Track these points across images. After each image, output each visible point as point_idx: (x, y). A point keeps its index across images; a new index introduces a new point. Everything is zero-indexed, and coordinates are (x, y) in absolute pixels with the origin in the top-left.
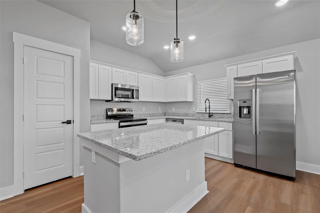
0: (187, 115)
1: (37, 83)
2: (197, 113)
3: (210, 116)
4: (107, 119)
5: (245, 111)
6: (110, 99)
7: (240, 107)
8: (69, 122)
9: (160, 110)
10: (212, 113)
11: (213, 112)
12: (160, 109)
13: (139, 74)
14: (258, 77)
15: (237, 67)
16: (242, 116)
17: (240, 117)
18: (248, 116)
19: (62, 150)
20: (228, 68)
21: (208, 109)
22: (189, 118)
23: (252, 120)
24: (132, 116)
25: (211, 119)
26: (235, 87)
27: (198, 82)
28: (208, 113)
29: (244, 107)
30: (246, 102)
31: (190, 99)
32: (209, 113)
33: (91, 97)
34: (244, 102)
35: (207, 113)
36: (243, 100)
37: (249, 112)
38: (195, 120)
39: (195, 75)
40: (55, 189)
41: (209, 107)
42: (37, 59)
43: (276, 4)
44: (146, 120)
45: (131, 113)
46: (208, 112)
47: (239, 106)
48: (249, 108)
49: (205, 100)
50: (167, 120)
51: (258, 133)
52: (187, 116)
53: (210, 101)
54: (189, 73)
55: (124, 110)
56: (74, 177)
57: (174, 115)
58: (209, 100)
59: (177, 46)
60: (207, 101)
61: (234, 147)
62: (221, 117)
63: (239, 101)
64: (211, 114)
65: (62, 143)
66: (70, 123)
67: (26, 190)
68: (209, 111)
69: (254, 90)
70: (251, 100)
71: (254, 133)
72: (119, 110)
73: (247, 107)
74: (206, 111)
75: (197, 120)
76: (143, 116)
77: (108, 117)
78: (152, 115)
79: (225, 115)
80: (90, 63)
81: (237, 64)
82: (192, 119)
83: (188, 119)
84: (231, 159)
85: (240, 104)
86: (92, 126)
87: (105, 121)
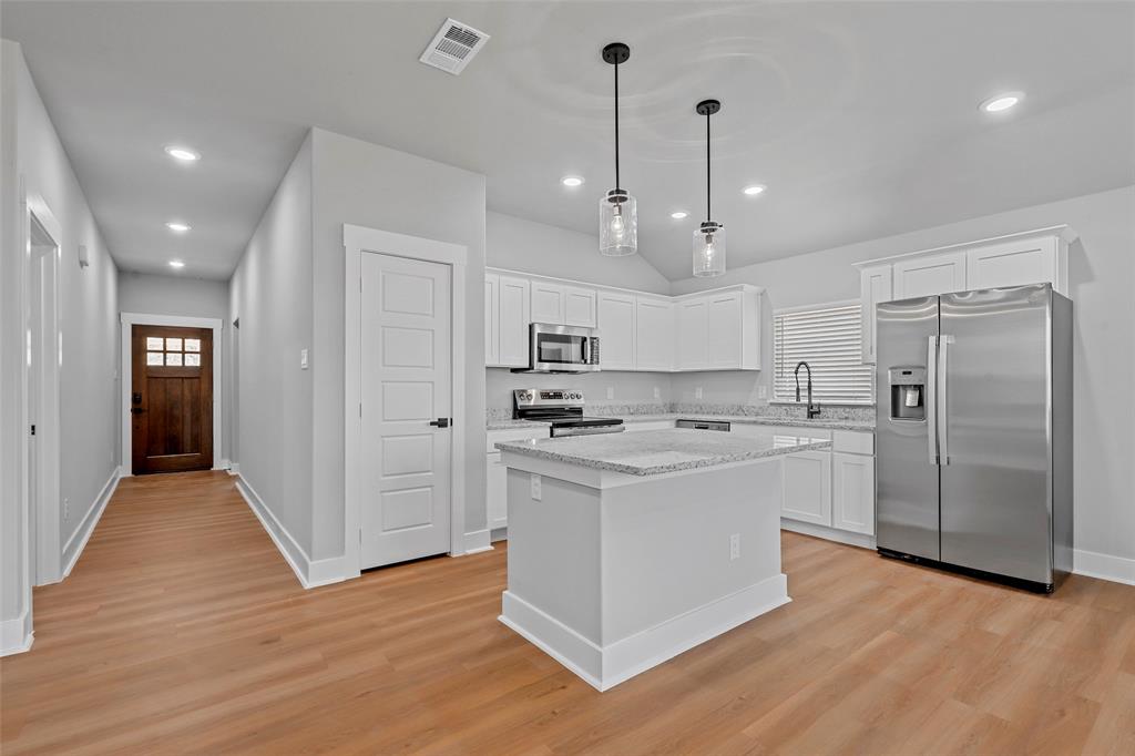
0: (740, 410)
1: (383, 332)
2: (771, 404)
3: (811, 415)
4: (514, 418)
5: (910, 398)
6: (527, 366)
7: (895, 388)
8: (442, 423)
9: (657, 395)
10: (819, 405)
11: (822, 401)
12: (656, 390)
13: (600, 293)
14: (944, 302)
15: (892, 270)
16: (902, 411)
17: (895, 414)
18: (917, 412)
19: (429, 489)
20: (866, 273)
21: (804, 393)
22: (747, 419)
23: (927, 424)
24: (579, 411)
25: (816, 421)
26: (879, 325)
27: (775, 311)
28: (805, 405)
29: (905, 387)
30: (910, 373)
31: (750, 363)
32: (810, 406)
33: (489, 363)
34: (904, 373)
35: (802, 405)
36: (900, 368)
37: (921, 402)
38: (763, 423)
39: (765, 291)
40: (423, 574)
41: (810, 387)
42: (384, 276)
43: (985, 107)
44: (620, 422)
45: (576, 403)
46: (805, 401)
47: (890, 383)
48: (920, 388)
49: (796, 365)
50: (679, 423)
51: (943, 462)
52: (740, 412)
53: (811, 370)
54: (747, 287)
55: (558, 395)
56: (454, 555)
57: (700, 410)
58: (810, 365)
59: (709, 239)
60: (803, 369)
61: (877, 510)
62: (846, 418)
63: (891, 368)
64: (815, 409)
65: (428, 471)
66: (446, 425)
67: (363, 572)
68: (810, 399)
69: (932, 340)
70: (925, 368)
71: (934, 461)
72: (545, 395)
73: (915, 386)
74: (798, 399)
75: (770, 424)
76: (609, 412)
77: (521, 413)
78: (635, 412)
79: (860, 412)
80: (486, 275)
81: (892, 262)
82: (755, 423)
83: (743, 422)
84: (871, 537)
85: (893, 380)
86: (490, 434)
87: (511, 423)
